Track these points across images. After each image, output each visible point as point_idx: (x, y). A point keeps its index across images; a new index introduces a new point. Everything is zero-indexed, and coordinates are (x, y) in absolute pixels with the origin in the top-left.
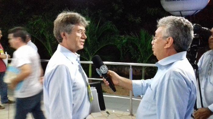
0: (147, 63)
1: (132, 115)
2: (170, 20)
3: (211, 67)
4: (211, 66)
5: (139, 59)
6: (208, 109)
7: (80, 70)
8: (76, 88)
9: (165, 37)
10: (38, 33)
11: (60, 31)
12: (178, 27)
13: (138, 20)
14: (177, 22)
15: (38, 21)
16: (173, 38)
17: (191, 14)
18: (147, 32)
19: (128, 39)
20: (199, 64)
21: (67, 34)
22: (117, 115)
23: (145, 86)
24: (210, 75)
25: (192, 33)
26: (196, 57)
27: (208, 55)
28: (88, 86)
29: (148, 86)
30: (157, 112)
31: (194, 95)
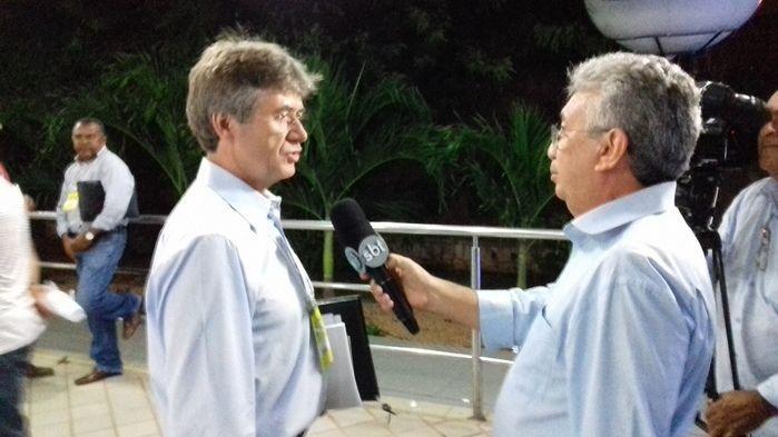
0: (535, 226)
1: (479, 417)
2: (615, 67)
3: (766, 242)
4: (768, 236)
5: (507, 212)
6: (757, 394)
7: (281, 255)
8: (268, 321)
9: (597, 132)
10: (135, 120)
11: (211, 110)
12: (643, 94)
13: (503, 69)
14: (641, 72)
15: (134, 73)
16: (627, 133)
17: (698, 47)
18: (536, 114)
19: (467, 139)
20: (723, 231)
21: (233, 123)
22: (426, 418)
23: (527, 311)
24: (764, 270)
25: (696, 113)
26: (714, 205)
27: (758, 195)
28: (311, 312)
29: (536, 310)
30: (569, 407)
31: (704, 341)
